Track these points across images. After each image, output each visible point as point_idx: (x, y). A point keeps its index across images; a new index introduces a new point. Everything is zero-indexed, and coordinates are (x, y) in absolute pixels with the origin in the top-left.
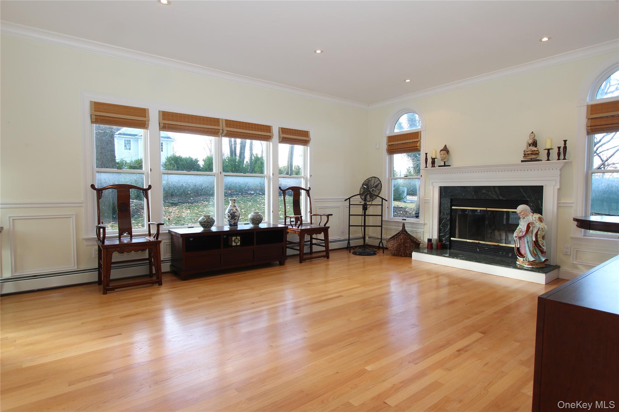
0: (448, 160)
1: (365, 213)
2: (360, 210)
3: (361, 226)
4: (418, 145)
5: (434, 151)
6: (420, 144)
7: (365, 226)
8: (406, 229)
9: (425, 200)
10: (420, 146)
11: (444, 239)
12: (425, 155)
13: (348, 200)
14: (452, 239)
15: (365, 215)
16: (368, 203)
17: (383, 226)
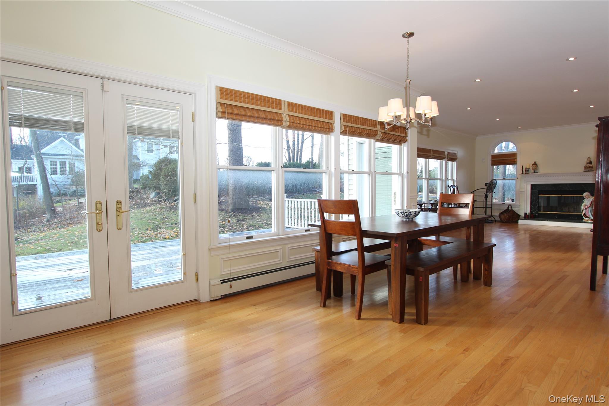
0: (537, 170)
1: (486, 199)
2: (483, 198)
3: (484, 207)
4: (515, 161)
5: (528, 165)
6: (517, 160)
7: (486, 207)
8: (513, 208)
9: (520, 191)
10: (516, 161)
11: (534, 213)
12: (522, 167)
13: (473, 192)
14: (539, 212)
15: (486, 201)
16: (488, 194)
17: (493, 208)
